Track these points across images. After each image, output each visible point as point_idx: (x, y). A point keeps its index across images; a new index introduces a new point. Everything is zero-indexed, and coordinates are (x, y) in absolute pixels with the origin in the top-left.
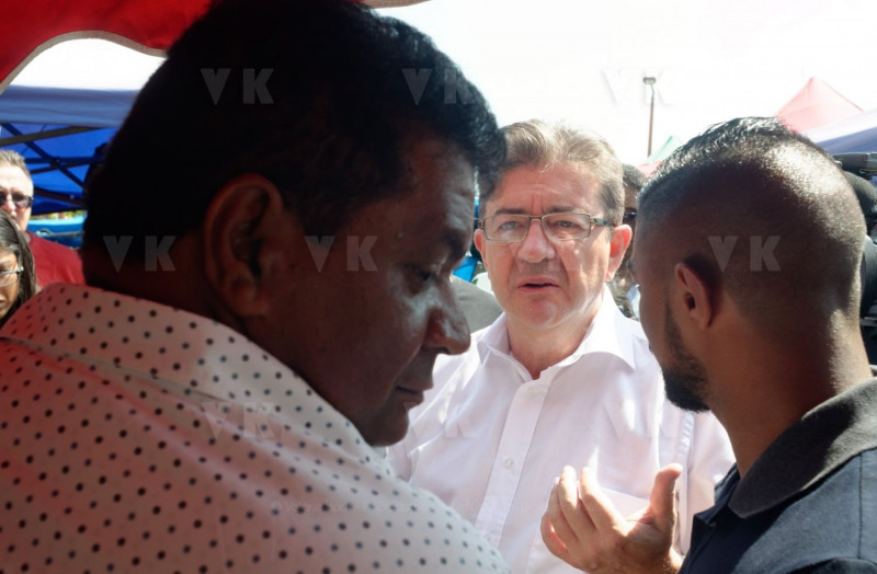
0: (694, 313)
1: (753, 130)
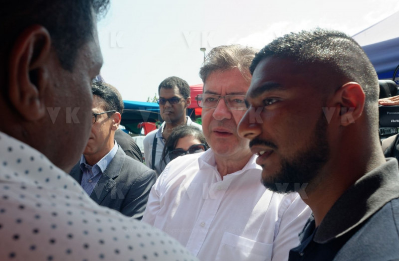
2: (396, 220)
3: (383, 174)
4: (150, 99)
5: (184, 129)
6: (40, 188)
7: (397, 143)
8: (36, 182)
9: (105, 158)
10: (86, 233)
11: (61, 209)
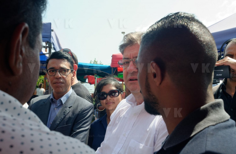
0: (155, 80)
1: (184, 16)
2: (208, 138)
3: (208, 110)
4: (92, 62)
5: (106, 80)
6: (14, 119)
7: (220, 89)
8: (12, 116)
9: (65, 96)
10: (42, 147)
11: (27, 132)
